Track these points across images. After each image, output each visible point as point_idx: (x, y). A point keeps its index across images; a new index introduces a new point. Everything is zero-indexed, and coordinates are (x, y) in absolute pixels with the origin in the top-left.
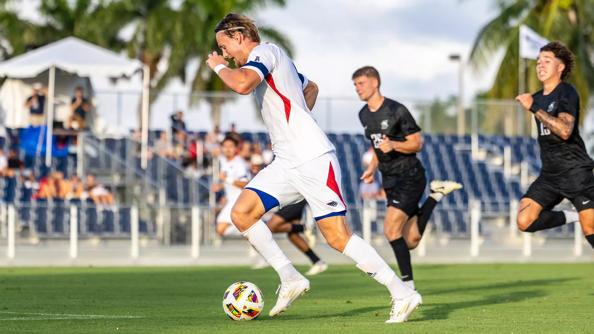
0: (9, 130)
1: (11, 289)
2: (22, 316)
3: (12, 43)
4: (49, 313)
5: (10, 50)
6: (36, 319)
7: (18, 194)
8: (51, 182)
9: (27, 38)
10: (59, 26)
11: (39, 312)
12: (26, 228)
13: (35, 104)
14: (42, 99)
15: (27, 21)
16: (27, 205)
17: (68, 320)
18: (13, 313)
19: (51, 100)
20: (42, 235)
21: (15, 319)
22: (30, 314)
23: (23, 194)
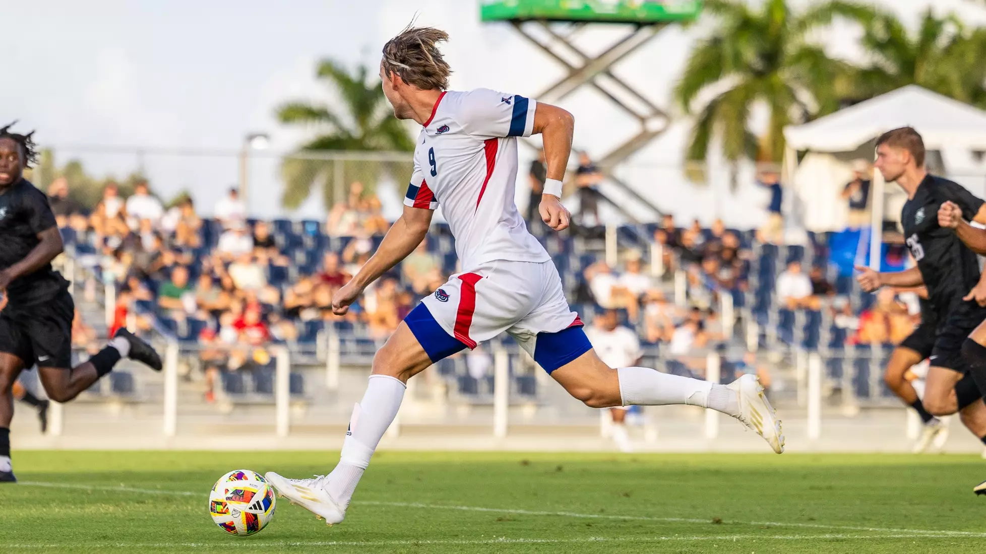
0: (811, 234)
1: (819, 488)
2: (838, 532)
3: (817, 96)
4: (881, 527)
5: (813, 106)
6: (862, 537)
7: (825, 336)
8: (878, 316)
9: (842, 87)
10: (891, 67)
11: (866, 526)
12: (837, 391)
13: (856, 195)
14: (865, 185)
15: (840, 61)
16: (839, 355)
17: (912, 539)
18: (823, 526)
19: (879, 186)
20: (863, 402)
21: (828, 536)
22: (851, 529)
23: (834, 336)
